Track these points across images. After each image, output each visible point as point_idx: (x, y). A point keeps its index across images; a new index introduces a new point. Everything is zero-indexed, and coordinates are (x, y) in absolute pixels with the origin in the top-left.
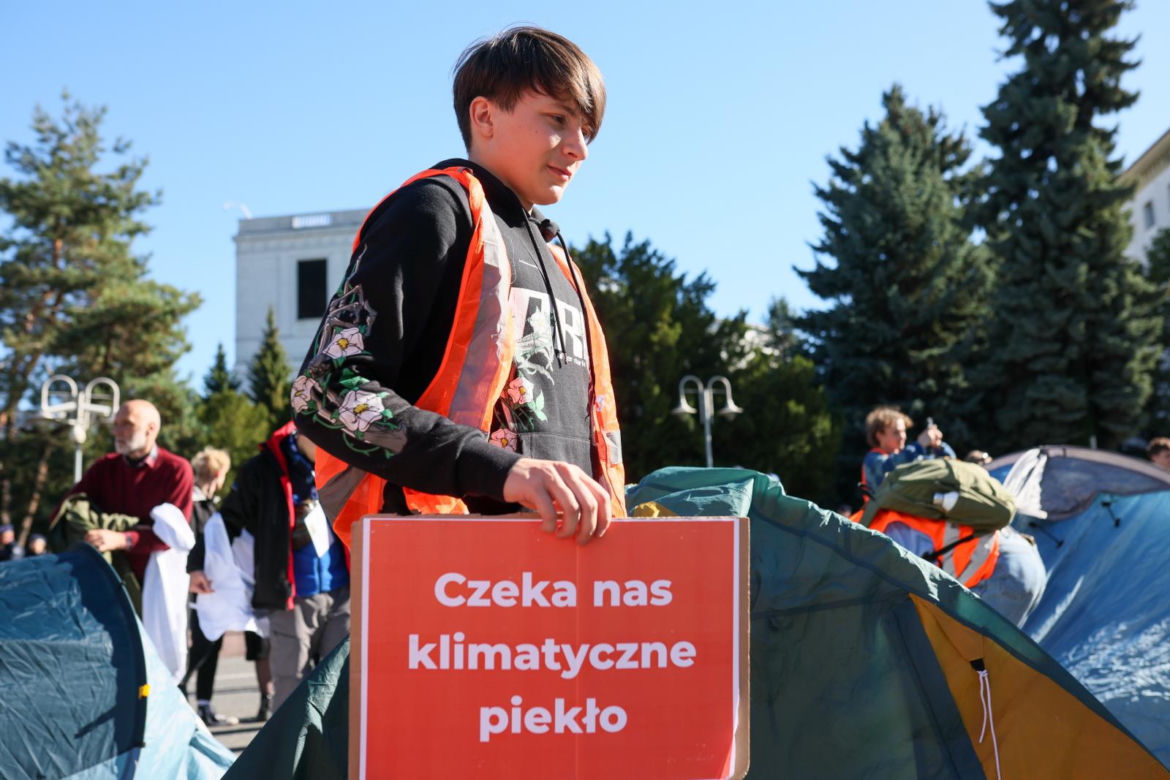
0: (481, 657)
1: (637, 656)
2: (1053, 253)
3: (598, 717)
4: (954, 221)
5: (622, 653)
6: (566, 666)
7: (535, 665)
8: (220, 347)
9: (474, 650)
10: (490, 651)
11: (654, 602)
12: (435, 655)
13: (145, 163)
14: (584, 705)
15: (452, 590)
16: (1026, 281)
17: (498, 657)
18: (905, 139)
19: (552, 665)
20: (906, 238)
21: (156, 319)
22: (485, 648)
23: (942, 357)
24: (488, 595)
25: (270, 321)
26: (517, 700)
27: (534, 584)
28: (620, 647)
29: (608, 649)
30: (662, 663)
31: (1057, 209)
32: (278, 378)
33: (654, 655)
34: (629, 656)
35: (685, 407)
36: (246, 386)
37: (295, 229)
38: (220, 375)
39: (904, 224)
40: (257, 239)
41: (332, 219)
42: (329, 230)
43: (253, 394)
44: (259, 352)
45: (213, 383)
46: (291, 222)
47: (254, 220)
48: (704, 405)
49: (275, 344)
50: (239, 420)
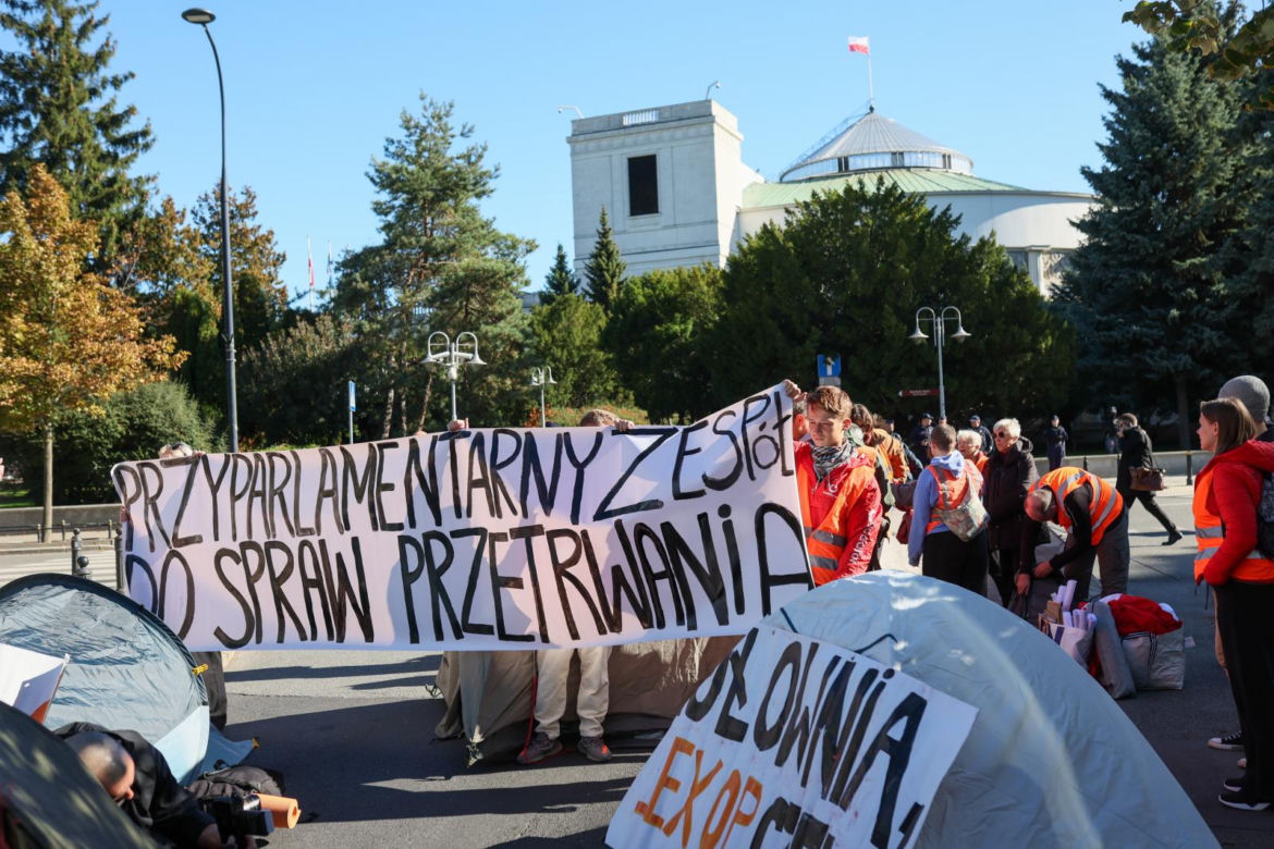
8: (560, 248)
13: (484, 148)
21: (500, 279)
25: (603, 222)
32: (613, 276)
35: (920, 334)
36: (585, 283)
37: (625, 127)
38: (561, 275)
39: (1173, 135)
40: (590, 140)
41: (660, 114)
42: (657, 126)
43: (591, 291)
44: (595, 251)
45: (555, 282)
46: (622, 120)
47: (586, 119)
48: (937, 331)
49: (609, 242)
50: (578, 320)
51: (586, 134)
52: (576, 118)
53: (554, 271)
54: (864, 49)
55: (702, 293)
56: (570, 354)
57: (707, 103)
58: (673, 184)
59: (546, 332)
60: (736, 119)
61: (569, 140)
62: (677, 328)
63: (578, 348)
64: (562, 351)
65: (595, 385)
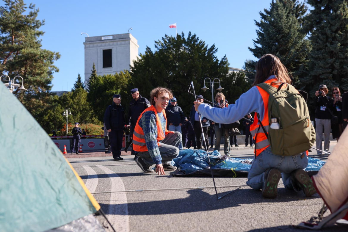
2: (330, 40)
4: (298, 31)
8: (79, 75)
13: (38, 11)
16: (321, 49)
18: (284, 5)
20: (283, 37)
25: (94, 68)
31: (331, 25)
35: (205, 87)
36: (87, 87)
37: (102, 40)
38: (79, 84)
39: (282, 32)
40: (91, 43)
41: (113, 37)
42: (112, 40)
43: (89, 90)
44: (90, 77)
45: (77, 86)
46: (101, 38)
47: (90, 37)
48: (212, 87)
49: (95, 74)
50: (83, 96)
51: (90, 42)
52: (87, 37)
53: (77, 82)
54: (175, 27)
55: (124, 80)
56: (79, 107)
57: (128, 34)
58: (117, 58)
59: (71, 100)
60: (137, 41)
61: (84, 44)
62: (114, 91)
63: (83, 105)
64: (77, 106)
65: (88, 118)
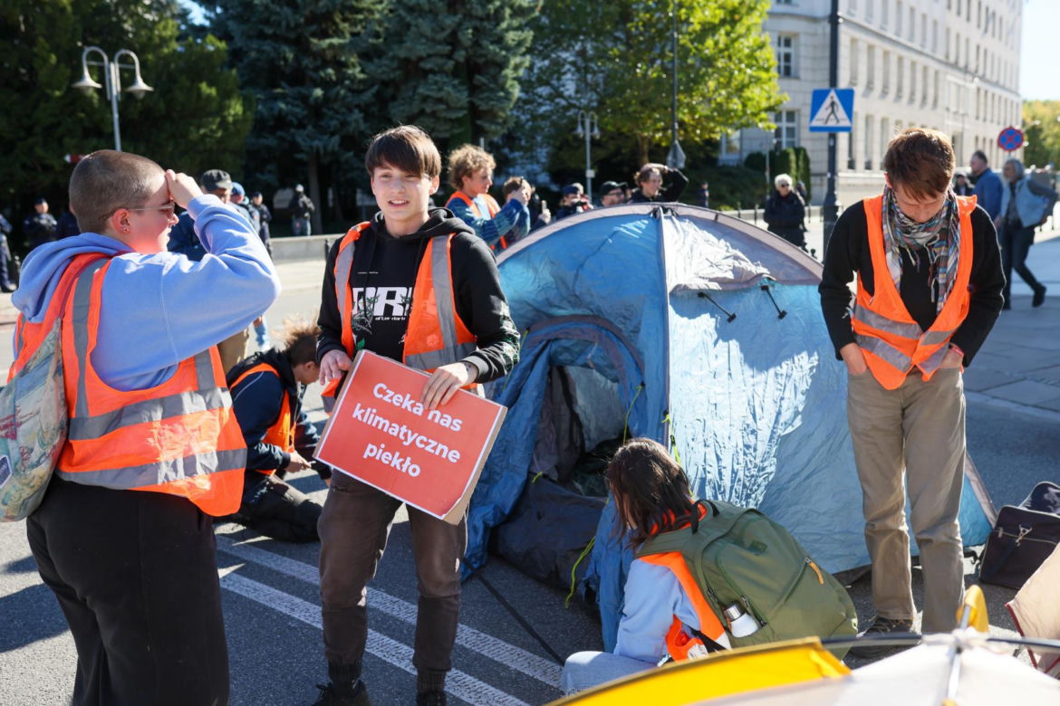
0: (379, 422)
1: (435, 448)
3: (409, 466)
5: (430, 444)
6: (406, 440)
7: (395, 434)
9: (377, 418)
10: (382, 421)
11: (452, 427)
12: (363, 415)
14: (405, 459)
15: (380, 391)
17: (384, 425)
19: (402, 437)
22: (381, 419)
23: (341, 47)
24: (391, 398)
26: (383, 446)
27: (410, 400)
28: (430, 441)
29: (425, 439)
30: (444, 456)
33: (442, 451)
34: (433, 447)
35: (89, 81)
48: (111, 80)
